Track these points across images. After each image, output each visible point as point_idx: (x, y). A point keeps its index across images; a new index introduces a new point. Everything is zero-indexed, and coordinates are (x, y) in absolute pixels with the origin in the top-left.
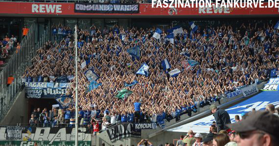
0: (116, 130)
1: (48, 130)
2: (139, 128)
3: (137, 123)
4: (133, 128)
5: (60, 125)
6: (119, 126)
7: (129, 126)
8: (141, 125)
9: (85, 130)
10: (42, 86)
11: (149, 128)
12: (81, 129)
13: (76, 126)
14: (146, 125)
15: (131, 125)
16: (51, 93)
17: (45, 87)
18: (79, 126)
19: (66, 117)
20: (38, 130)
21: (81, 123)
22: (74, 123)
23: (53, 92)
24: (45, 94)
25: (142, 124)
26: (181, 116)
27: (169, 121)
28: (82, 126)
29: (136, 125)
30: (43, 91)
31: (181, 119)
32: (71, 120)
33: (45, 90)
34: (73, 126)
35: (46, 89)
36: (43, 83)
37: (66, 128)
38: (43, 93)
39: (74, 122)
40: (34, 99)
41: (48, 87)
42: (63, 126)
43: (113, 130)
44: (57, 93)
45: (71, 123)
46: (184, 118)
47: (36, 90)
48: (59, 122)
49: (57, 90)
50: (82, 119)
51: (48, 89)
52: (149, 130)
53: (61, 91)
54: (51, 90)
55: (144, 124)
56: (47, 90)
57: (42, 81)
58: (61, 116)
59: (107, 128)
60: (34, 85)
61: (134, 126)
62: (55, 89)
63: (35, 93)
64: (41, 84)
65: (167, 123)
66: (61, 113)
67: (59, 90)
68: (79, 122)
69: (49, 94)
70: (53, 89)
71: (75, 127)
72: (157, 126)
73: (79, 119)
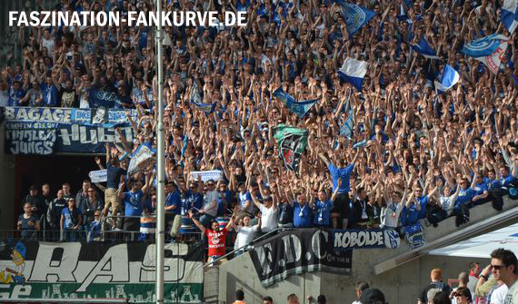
0: (278, 251)
1: (73, 249)
2: (345, 245)
3: (340, 229)
4: (327, 245)
5: (108, 235)
6: (286, 239)
7: (315, 240)
8: (353, 237)
9: (183, 249)
10: (57, 119)
11: (376, 245)
12: (172, 247)
13: (159, 238)
14: (366, 235)
15: (321, 235)
16: (84, 140)
17: (66, 120)
18: (168, 238)
19: (129, 211)
20: (46, 250)
21: (173, 231)
22: (152, 230)
23: (89, 137)
24: (66, 141)
25: (354, 234)
26: (471, 211)
27: (436, 226)
28: (178, 239)
29: (338, 236)
30: (58, 133)
31: (471, 218)
32: (143, 220)
33: (64, 131)
34: (151, 239)
35: (68, 127)
36: (58, 110)
37: (129, 243)
38: (59, 140)
39: (152, 225)
40: (33, 157)
41: (73, 122)
42: (119, 239)
43: (267, 251)
44: (102, 139)
45: (143, 230)
46: (480, 216)
47: (38, 130)
48: (108, 227)
49: (101, 131)
50: (177, 217)
51: (75, 128)
52: (376, 251)
53: (113, 133)
54: (83, 129)
55: (361, 233)
56: (70, 132)
57: (57, 102)
58: (113, 209)
59: (251, 244)
60: (31, 114)
61: (332, 238)
62: (95, 127)
63: (35, 138)
64: (52, 111)
65: (430, 231)
66: (112, 200)
67: (106, 132)
68: (167, 226)
69: (79, 141)
70: (89, 128)
71: (154, 242)
72: (398, 240)
73: (168, 218)
